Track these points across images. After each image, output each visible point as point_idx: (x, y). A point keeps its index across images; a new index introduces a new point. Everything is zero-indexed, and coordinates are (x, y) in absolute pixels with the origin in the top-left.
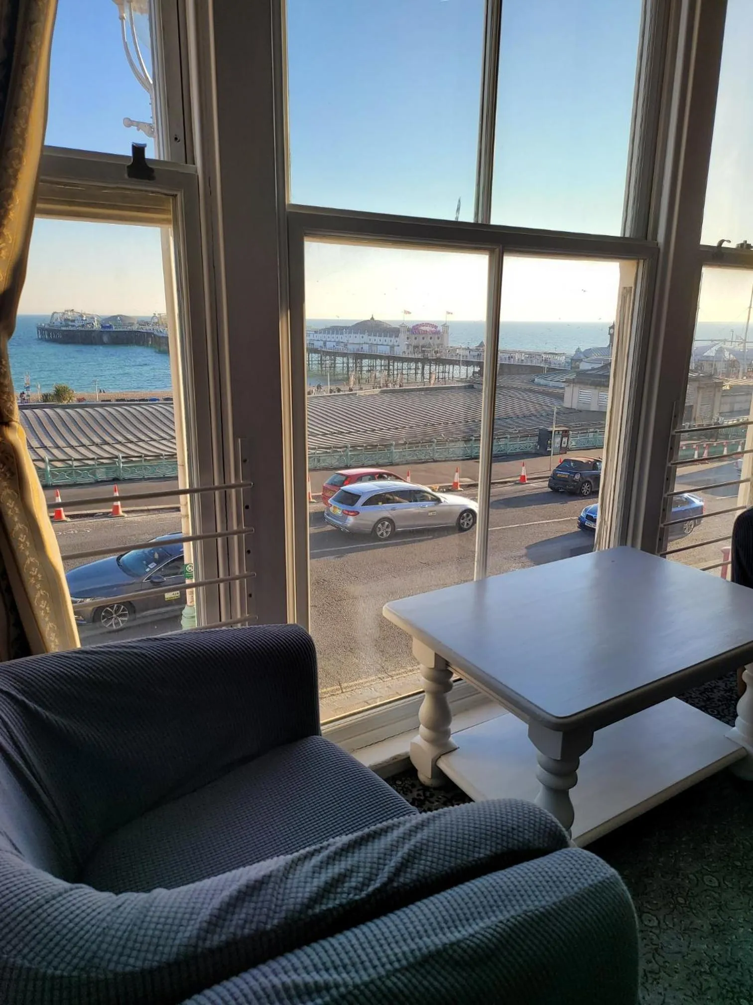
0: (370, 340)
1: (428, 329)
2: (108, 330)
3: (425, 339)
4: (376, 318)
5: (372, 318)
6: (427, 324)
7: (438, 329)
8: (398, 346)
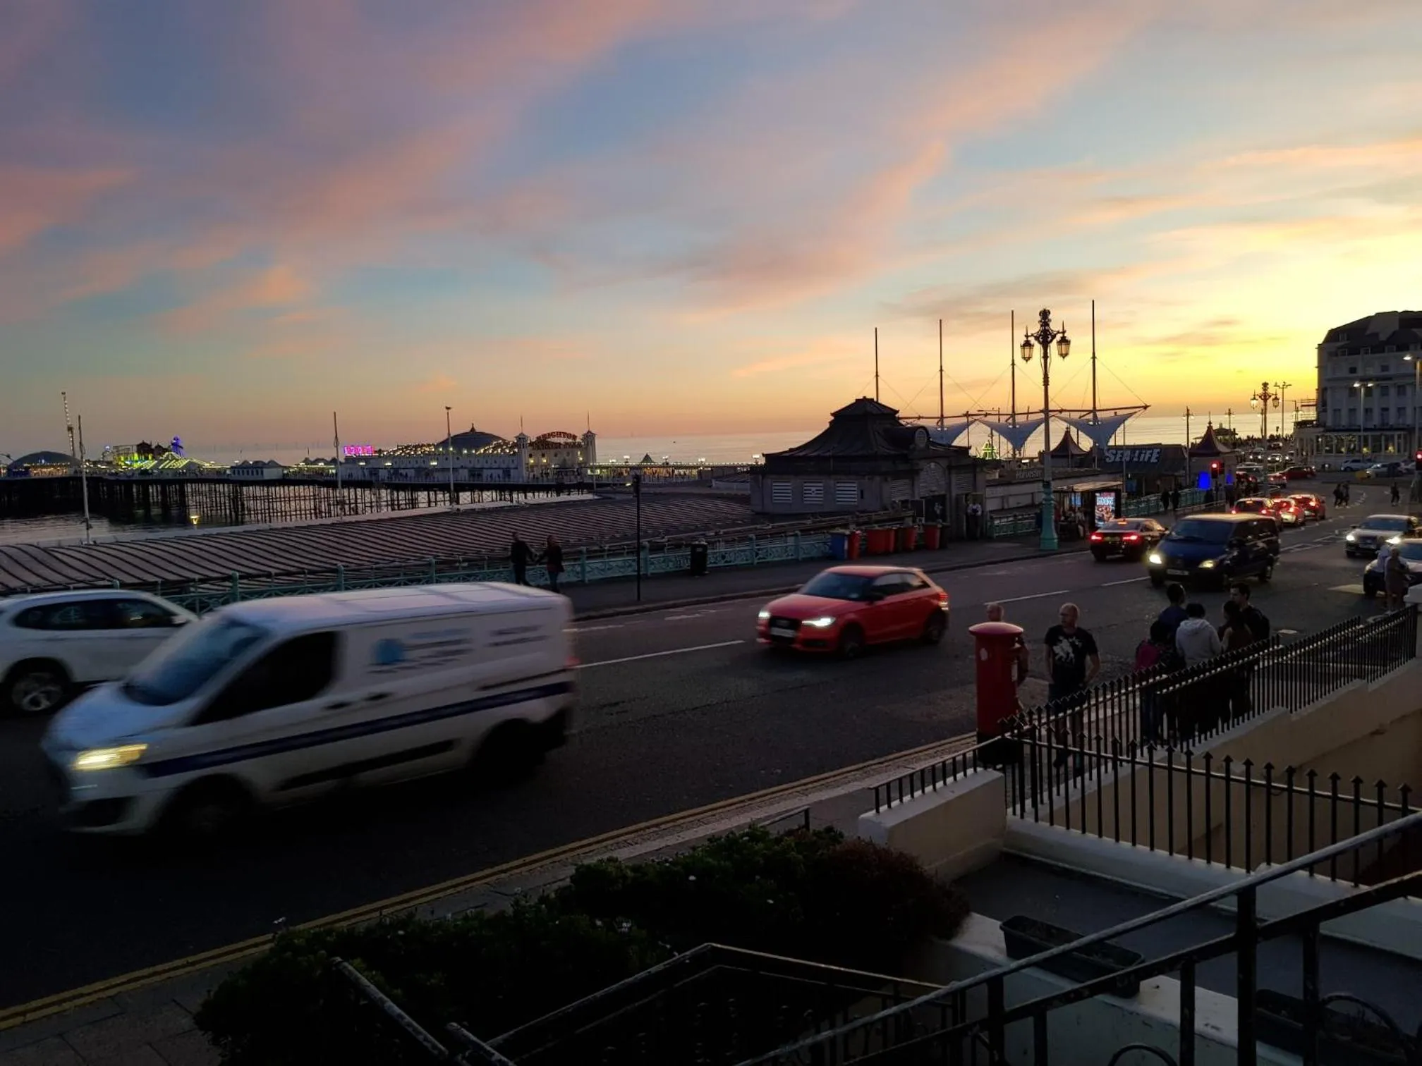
0: (470, 462)
1: (562, 440)
2: (24, 478)
3: (559, 455)
4: (478, 429)
5: (473, 430)
6: (559, 434)
7: (578, 440)
8: (517, 468)
